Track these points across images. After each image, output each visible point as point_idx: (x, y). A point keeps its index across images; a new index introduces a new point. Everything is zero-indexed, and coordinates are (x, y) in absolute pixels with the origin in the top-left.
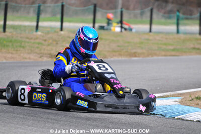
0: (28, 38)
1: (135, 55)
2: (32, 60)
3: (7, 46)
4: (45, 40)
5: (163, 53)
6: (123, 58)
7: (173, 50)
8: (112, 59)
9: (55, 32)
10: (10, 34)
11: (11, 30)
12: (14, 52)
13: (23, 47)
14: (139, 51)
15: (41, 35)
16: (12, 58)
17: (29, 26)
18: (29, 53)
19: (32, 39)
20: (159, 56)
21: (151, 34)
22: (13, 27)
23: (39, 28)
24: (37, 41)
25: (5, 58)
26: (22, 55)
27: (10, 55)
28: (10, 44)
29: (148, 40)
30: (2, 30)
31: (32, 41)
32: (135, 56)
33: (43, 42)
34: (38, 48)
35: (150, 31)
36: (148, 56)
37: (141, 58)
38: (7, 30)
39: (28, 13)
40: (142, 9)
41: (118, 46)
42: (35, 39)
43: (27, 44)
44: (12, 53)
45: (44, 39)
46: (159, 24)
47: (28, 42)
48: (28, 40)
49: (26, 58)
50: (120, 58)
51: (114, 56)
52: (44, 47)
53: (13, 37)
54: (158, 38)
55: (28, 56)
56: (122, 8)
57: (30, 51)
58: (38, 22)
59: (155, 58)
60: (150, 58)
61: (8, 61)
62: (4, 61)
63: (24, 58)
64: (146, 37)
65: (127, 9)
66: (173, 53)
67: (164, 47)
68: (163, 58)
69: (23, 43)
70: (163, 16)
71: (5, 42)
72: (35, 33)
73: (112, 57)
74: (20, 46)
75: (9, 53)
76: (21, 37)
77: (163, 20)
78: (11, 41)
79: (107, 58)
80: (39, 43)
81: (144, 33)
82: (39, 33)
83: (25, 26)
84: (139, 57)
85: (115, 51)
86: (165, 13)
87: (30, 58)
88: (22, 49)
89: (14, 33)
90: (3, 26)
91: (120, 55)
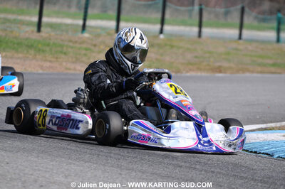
0: (70, 41)
1: (219, 70)
2: (78, 72)
3: (43, 51)
4: (95, 45)
5: (259, 69)
6: (204, 74)
7: (274, 65)
8: (188, 74)
9: (109, 34)
10: (47, 35)
11: (49, 30)
12: (53, 59)
13: (65, 53)
14: (225, 64)
15: (88, 38)
16: (50, 67)
17: (72, 25)
18: (73, 62)
19: (76, 42)
20: (253, 72)
21: (241, 42)
22: (51, 26)
23: (87, 29)
24: (84, 46)
25: (42, 67)
26: (64, 64)
27: (48, 64)
28: (48, 49)
29: (237, 49)
30: (35, 29)
31: (78, 45)
32: (220, 72)
33: (93, 48)
34: (85, 55)
35: (240, 38)
36: (238, 71)
37: (228, 75)
38: (42, 29)
39: (69, 6)
40: (227, 7)
41: (196, 57)
42: (80, 43)
43: (70, 50)
44: (50, 61)
45: (94, 43)
46: (252, 28)
47: (72, 48)
48: (71, 44)
49: (70, 69)
50: (199, 74)
51: (190, 70)
52: (94, 54)
53: (50, 39)
54: (250, 48)
55: (72, 66)
56: (200, 5)
57: (74, 60)
58: (85, 20)
59: (248, 74)
60: (240, 75)
61: (45, 72)
62: (40, 71)
63: (67, 69)
64: (234, 45)
65: (207, 6)
66: (273, 69)
67: (260, 60)
68: (259, 75)
69: (65, 48)
70: (256, 18)
71: (40, 46)
72: (80, 35)
73: (187, 72)
74: (61, 52)
75: (46, 60)
76: (63, 40)
77: (256, 23)
78: (48, 45)
79: (182, 73)
80: (86, 49)
81: (231, 40)
82: (86, 35)
83: (67, 25)
84: (225, 73)
85: (191, 64)
86: (259, 13)
87: (75, 69)
88: (63, 56)
89: (53, 34)
90: (36, 24)
91: (199, 69)
